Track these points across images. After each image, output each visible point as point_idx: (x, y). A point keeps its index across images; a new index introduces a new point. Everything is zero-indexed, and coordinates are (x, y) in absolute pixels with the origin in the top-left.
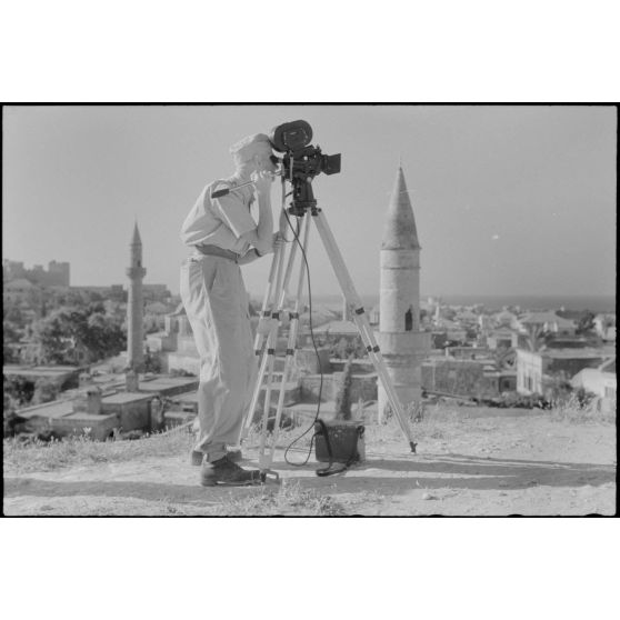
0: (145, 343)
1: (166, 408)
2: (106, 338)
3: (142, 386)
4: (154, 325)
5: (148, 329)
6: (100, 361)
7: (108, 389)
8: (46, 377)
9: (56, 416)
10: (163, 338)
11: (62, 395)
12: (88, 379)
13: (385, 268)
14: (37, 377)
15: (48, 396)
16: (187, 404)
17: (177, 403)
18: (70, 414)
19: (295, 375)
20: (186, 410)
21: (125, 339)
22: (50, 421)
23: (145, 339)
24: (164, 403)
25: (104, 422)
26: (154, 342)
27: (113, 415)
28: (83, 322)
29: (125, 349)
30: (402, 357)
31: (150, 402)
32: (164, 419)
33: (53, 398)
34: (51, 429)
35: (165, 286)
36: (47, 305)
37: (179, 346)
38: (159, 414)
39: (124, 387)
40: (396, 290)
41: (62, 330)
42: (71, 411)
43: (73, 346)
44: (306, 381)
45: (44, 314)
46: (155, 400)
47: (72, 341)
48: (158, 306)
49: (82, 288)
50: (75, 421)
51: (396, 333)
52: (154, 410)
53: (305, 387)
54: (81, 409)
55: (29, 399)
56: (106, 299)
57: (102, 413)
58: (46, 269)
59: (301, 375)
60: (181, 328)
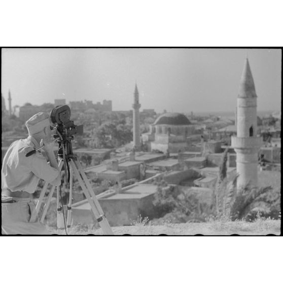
0: (141, 137)
1: (146, 169)
2: (125, 135)
3: (137, 158)
4: (146, 129)
5: (142, 131)
6: (122, 145)
7: (122, 160)
8: (97, 154)
9: (99, 172)
10: (149, 135)
11: (103, 162)
12: (114, 155)
13: (240, 107)
14: (93, 154)
15: (97, 162)
16: (155, 167)
17: (152, 167)
18: (105, 171)
19: (205, 154)
20: (155, 169)
21: (132, 135)
22: (97, 174)
23: (141, 135)
24: (145, 166)
25: (119, 175)
26: (145, 137)
27: (124, 171)
28: (115, 129)
29: (132, 140)
30: (248, 149)
31: (139, 166)
32: (146, 173)
33: (99, 164)
34: (97, 178)
35: (153, 110)
36: (102, 120)
37: (156, 139)
38: (143, 171)
39: (128, 159)
40: (244, 117)
41: (106, 132)
42: (105, 170)
43: (111, 139)
44: (209, 157)
45: (100, 124)
46: (141, 165)
47: (110, 137)
48: (150, 119)
49: (117, 112)
50: (107, 174)
51: (245, 138)
52: (141, 170)
53: (209, 159)
54: (110, 169)
55: (90, 163)
56: (127, 116)
57: (119, 170)
58: (102, 103)
59: (208, 154)
60: (157, 131)
